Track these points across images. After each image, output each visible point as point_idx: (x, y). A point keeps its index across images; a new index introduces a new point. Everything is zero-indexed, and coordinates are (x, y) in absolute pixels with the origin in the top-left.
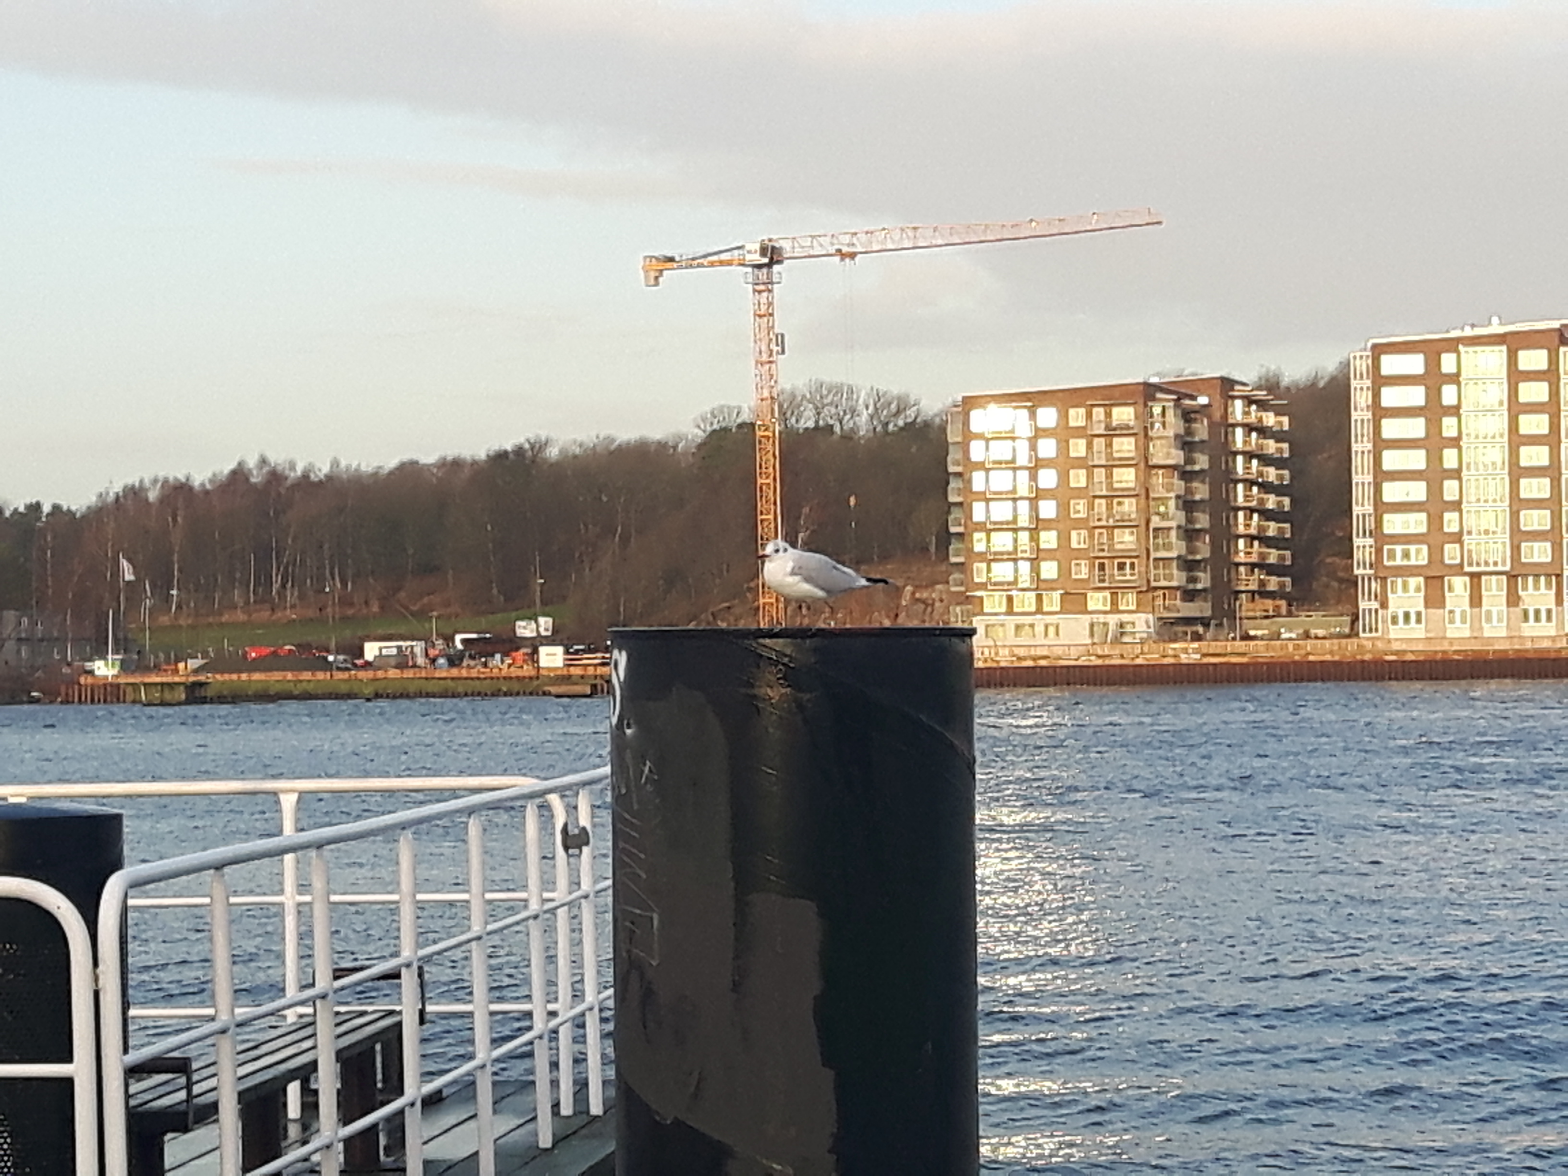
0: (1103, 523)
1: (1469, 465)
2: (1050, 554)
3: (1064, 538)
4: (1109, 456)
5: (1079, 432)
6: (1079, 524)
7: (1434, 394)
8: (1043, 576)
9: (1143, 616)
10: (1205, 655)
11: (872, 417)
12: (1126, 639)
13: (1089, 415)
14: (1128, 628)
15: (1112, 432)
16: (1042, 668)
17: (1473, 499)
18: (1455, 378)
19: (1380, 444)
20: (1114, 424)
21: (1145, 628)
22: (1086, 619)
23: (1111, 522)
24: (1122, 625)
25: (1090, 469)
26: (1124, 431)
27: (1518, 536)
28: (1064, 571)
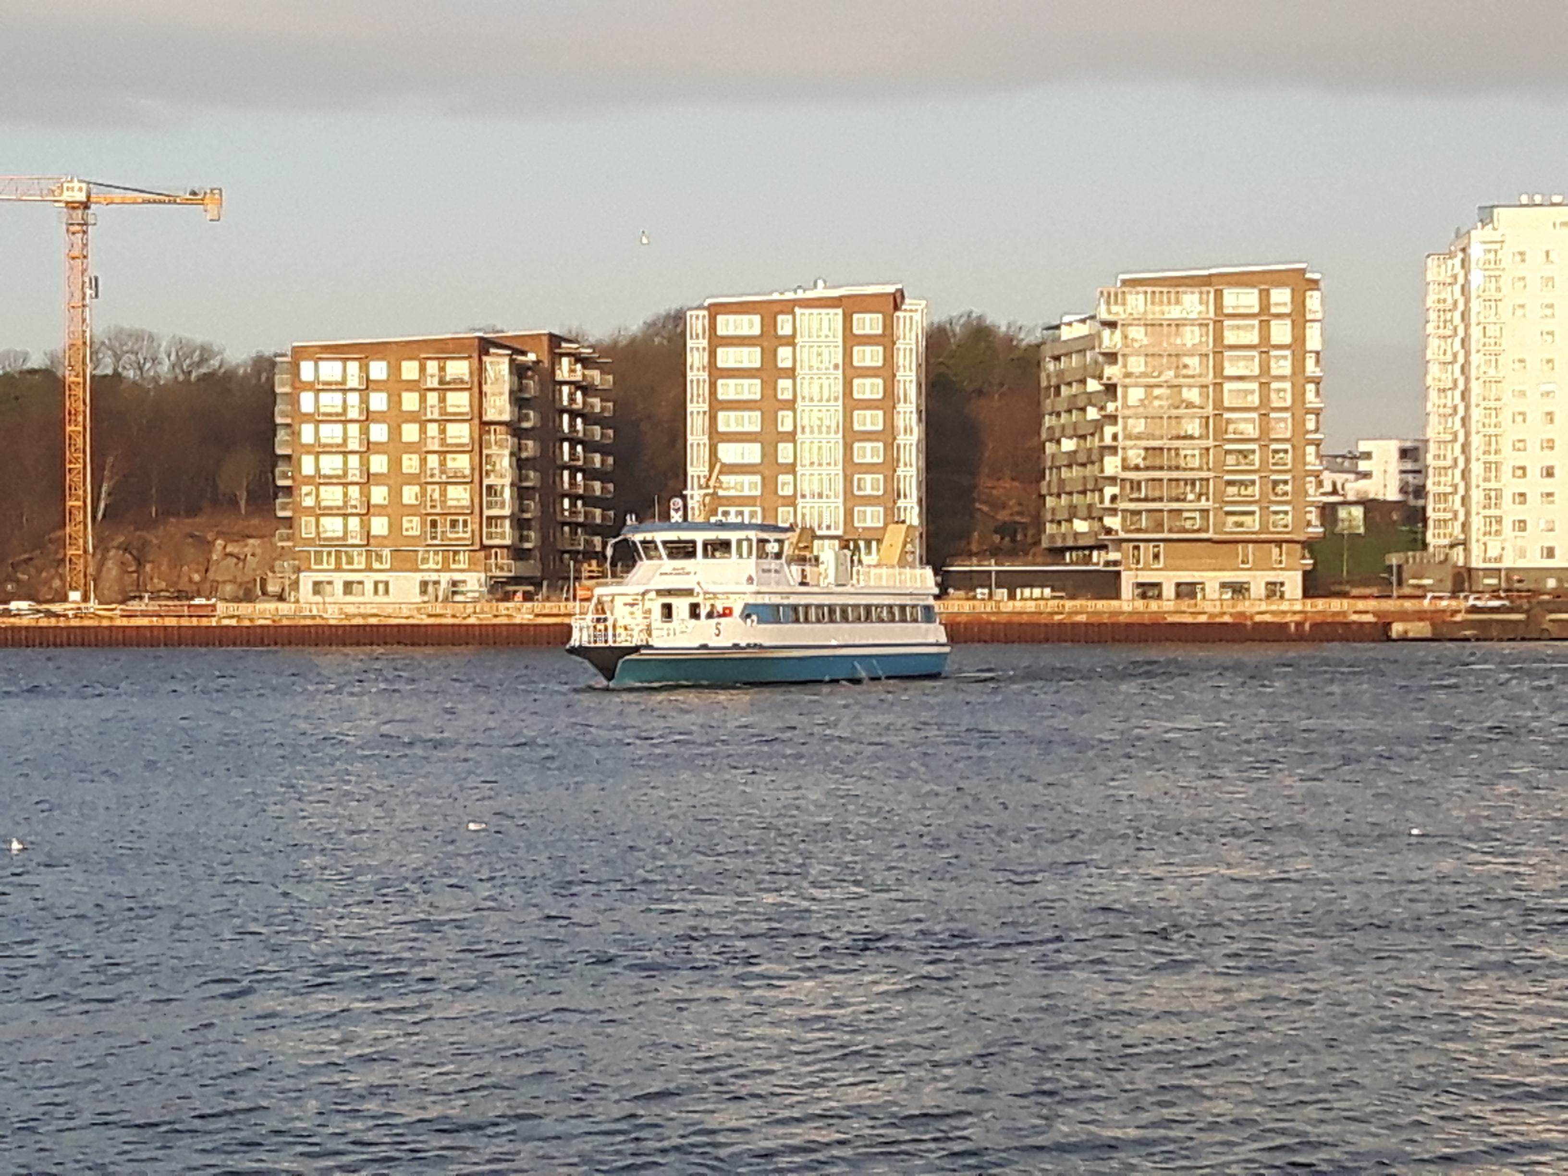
0: (436, 479)
1: (803, 428)
2: (381, 510)
3: (396, 494)
4: (443, 411)
5: (412, 386)
6: (412, 479)
7: (769, 356)
8: (373, 532)
9: (475, 575)
10: (537, 615)
11: (174, 366)
12: (458, 598)
13: (423, 369)
14: (461, 588)
15: (445, 386)
16: (371, 626)
17: (807, 462)
18: (790, 341)
19: (716, 405)
20: (448, 379)
21: (477, 587)
22: (419, 577)
23: (444, 478)
24: (454, 584)
25: (423, 424)
26: (457, 385)
27: (851, 500)
28: (395, 527)
